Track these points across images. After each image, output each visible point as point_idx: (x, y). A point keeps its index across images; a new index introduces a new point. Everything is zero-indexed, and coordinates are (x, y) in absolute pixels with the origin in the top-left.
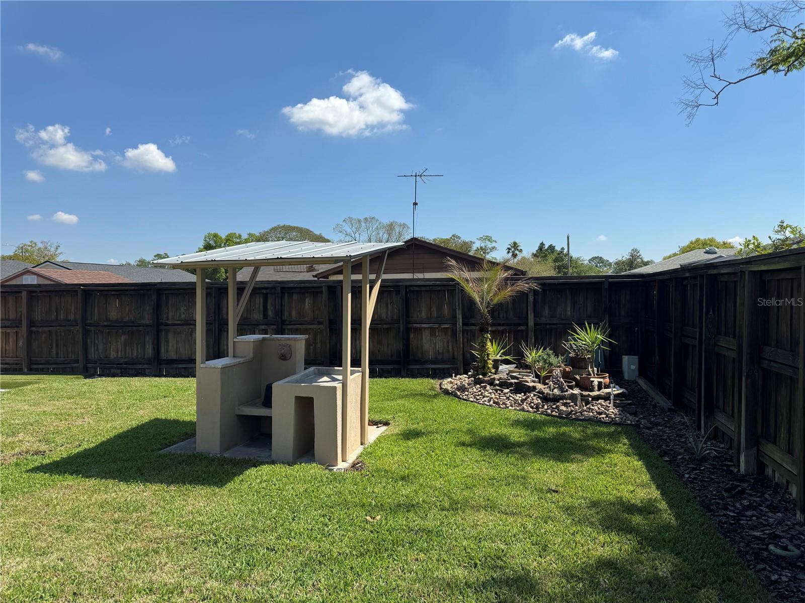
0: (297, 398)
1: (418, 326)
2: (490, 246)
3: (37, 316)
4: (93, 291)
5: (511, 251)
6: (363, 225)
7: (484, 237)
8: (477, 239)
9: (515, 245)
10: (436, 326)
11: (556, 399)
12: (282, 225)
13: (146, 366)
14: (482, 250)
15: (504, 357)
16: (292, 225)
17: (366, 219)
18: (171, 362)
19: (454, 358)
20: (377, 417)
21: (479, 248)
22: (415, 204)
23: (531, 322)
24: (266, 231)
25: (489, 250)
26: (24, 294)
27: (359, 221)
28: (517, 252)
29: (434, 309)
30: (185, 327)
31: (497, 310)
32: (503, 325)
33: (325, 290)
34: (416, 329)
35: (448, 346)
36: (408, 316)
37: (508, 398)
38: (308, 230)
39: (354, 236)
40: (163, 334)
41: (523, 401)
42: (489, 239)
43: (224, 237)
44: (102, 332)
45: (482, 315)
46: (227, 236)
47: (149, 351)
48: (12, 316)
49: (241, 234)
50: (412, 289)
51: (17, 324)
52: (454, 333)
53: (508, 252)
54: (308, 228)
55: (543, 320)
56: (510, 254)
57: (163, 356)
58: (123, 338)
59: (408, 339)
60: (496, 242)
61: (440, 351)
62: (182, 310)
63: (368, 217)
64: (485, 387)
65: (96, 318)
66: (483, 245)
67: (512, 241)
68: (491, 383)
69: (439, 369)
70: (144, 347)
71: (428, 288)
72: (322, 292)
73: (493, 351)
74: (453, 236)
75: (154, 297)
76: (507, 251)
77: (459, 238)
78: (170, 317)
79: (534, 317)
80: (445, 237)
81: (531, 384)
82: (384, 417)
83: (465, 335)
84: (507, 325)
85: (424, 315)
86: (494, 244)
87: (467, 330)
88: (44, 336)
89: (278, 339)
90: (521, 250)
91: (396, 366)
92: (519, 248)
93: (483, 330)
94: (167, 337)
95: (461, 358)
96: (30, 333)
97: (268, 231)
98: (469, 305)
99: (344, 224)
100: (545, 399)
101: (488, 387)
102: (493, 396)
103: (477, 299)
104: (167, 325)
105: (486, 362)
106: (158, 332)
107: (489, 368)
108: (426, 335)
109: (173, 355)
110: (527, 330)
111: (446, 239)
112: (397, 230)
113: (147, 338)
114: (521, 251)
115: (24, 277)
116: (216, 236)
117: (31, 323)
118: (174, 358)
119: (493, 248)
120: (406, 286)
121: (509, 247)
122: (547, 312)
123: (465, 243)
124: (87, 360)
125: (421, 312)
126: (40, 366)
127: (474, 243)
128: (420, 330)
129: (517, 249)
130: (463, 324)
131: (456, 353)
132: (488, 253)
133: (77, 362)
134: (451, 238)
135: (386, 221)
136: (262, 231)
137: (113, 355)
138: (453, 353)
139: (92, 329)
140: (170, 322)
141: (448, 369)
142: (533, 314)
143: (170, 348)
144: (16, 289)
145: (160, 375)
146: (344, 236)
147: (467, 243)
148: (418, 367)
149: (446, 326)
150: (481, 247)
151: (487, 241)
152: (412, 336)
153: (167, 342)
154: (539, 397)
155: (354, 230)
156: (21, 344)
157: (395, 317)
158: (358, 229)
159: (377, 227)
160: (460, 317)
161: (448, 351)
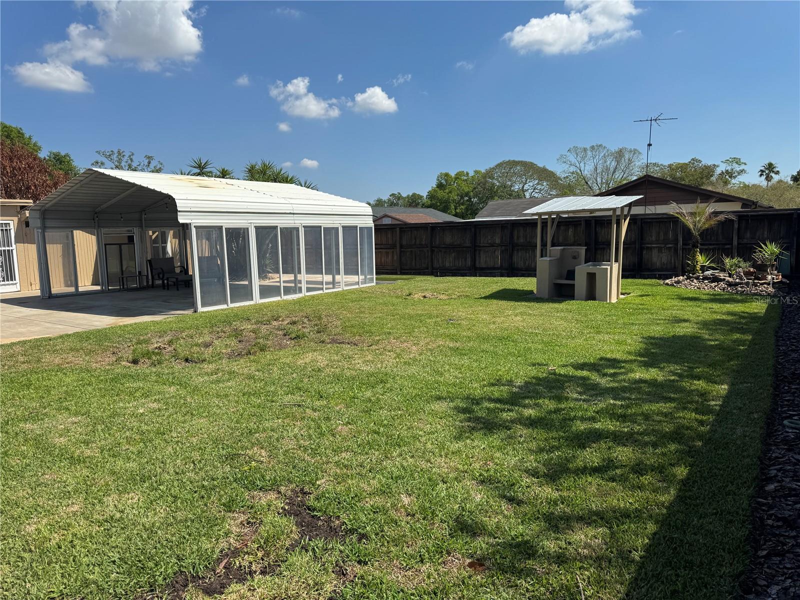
0: (587, 273)
1: (649, 245)
2: (738, 169)
3: (404, 243)
4: (436, 227)
5: (764, 174)
6: (589, 153)
7: (730, 160)
8: (722, 162)
9: (770, 167)
10: (663, 246)
11: (736, 284)
12: (507, 160)
13: (467, 271)
14: (728, 174)
15: (711, 265)
16: (517, 159)
17: (593, 147)
18: (482, 269)
19: (675, 267)
20: (624, 291)
21: (724, 171)
22: (650, 145)
23: (735, 243)
24: (492, 167)
25: (736, 174)
26: (398, 229)
27: (585, 150)
28: (773, 175)
29: (662, 234)
30: (491, 248)
31: (705, 233)
32: (714, 245)
33: (583, 223)
34: (648, 248)
35: (671, 260)
36: (642, 239)
37: (706, 286)
38: (532, 163)
39: (578, 166)
40: (478, 252)
41: (715, 286)
42: (738, 161)
43: (453, 175)
44: (441, 251)
45: (695, 237)
46: (456, 175)
47: (469, 263)
48: (390, 242)
49: (469, 172)
50: (646, 220)
51: (393, 247)
52: (676, 250)
53: (761, 175)
54: (532, 161)
55: (745, 241)
56: (764, 177)
57: (478, 265)
58: (453, 255)
59: (641, 254)
60: (745, 164)
61: (665, 263)
62: (489, 238)
63: (595, 145)
64: (692, 281)
65: (437, 243)
66: (729, 168)
67: (767, 162)
68: (697, 278)
69: (664, 275)
70: (466, 260)
71: (658, 220)
72: (581, 224)
73: (701, 259)
74: (693, 159)
75: (473, 230)
76: (760, 173)
77: (700, 161)
78: (482, 242)
79: (738, 239)
80: (682, 162)
81: (722, 278)
82: (627, 291)
83: (684, 251)
84: (717, 244)
85: (654, 238)
86: (742, 167)
87: (686, 249)
88: (408, 254)
89: (571, 249)
90: (778, 171)
91: (632, 273)
92: (775, 170)
93: (695, 246)
94: (479, 254)
95: (680, 267)
96: (401, 252)
97: (493, 168)
98: (687, 231)
99: (569, 154)
100: (730, 284)
101: (695, 281)
102: (697, 284)
103: (691, 226)
104: (480, 247)
105: (695, 266)
106: (475, 250)
107: (697, 270)
108: (655, 253)
109: (484, 266)
110: (732, 248)
111: (684, 164)
112: (627, 156)
113: (468, 255)
114: (777, 173)
115: (384, 219)
116: (447, 175)
117: (401, 246)
118: (484, 267)
119: (742, 171)
120: (642, 219)
121: (763, 168)
122: (748, 235)
123: (707, 167)
124: (433, 268)
125: (652, 236)
126: (407, 271)
127: (718, 166)
128: (651, 249)
129: (773, 172)
130: (683, 244)
131: (677, 264)
132: (735, 177)
133: (428, 269)
134: (690, 162)
135: (614, 148)
136: (488, 168)
137: (447, 265)
138: (675, 262)
139: (436, 249)
140: (481, 245)
141: (670, 274)
142: (737, 238)
143: (482, 261)
144: (393, 227)
145: (476, 276)
146: (568, 166)
147: (710, 167)
148: (648, 273)
149: (670, 246)
150: (727, 171)
151: (734, 164)
152: (645, 252)
153: (480, 257)
154: (726, 284)
155: (579, 159)
156: (395, 258)
157: (633, 240)
158: (583, 158)
159: (604, 155)
160: (680, 239)
161: (671, 263)
